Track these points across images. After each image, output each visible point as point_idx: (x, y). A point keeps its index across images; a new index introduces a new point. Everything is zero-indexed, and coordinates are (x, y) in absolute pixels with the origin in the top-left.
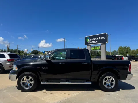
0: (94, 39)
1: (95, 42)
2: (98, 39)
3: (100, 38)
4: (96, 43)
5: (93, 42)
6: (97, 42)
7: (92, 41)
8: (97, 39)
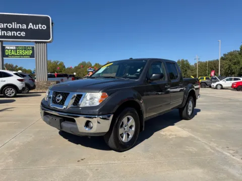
0: (14, 25)
1: (17, 34)
2: (27, 26)
3: (31, 26)
4: (21, 37)
5: (10, 34)
6: (23, 34)
7: (7, 29)
8: (25, 27)
